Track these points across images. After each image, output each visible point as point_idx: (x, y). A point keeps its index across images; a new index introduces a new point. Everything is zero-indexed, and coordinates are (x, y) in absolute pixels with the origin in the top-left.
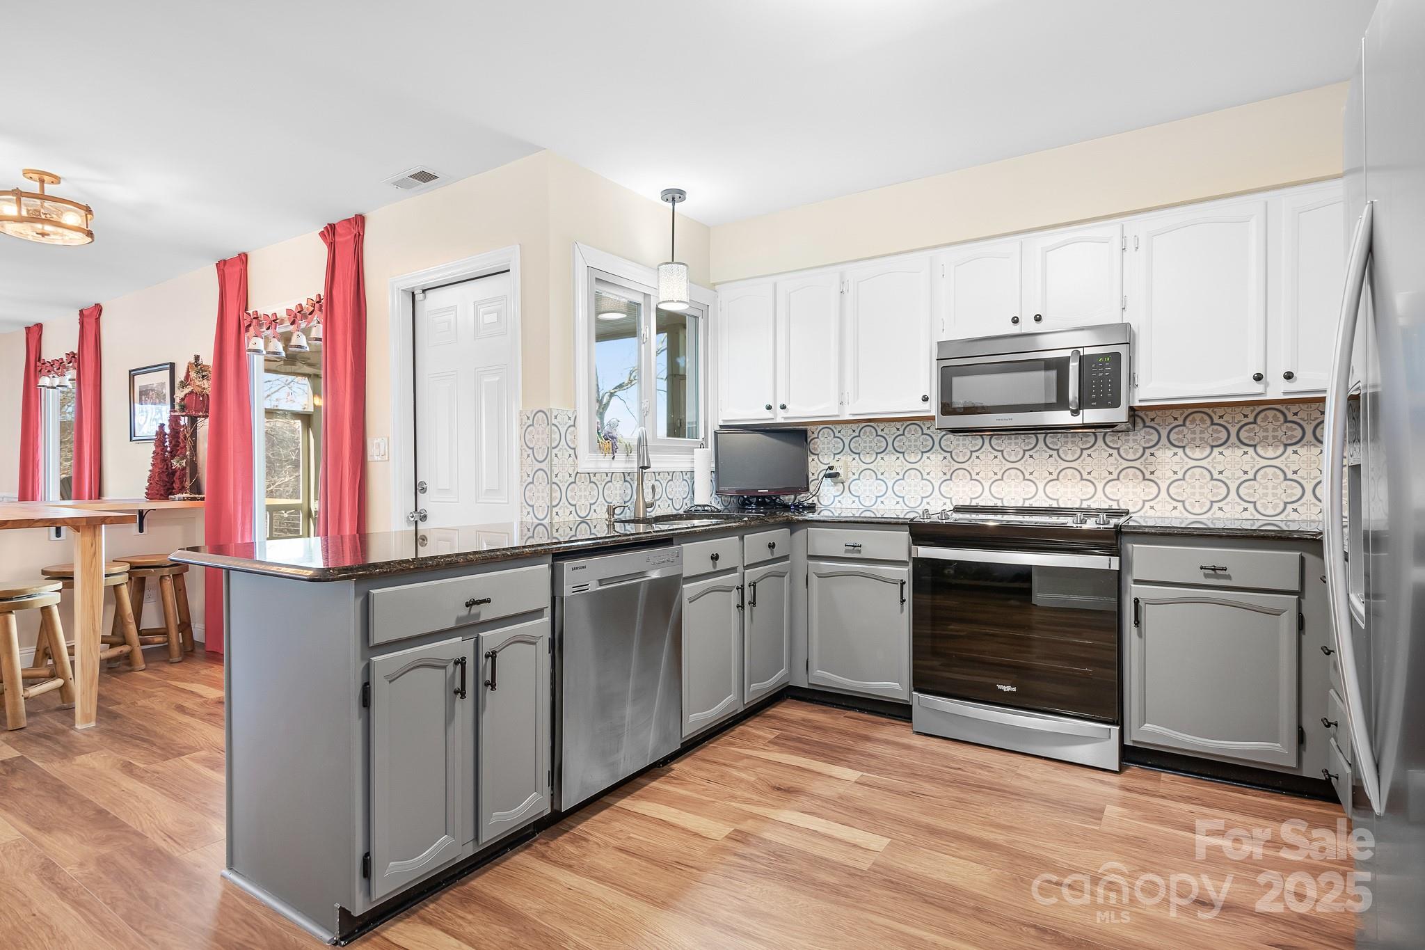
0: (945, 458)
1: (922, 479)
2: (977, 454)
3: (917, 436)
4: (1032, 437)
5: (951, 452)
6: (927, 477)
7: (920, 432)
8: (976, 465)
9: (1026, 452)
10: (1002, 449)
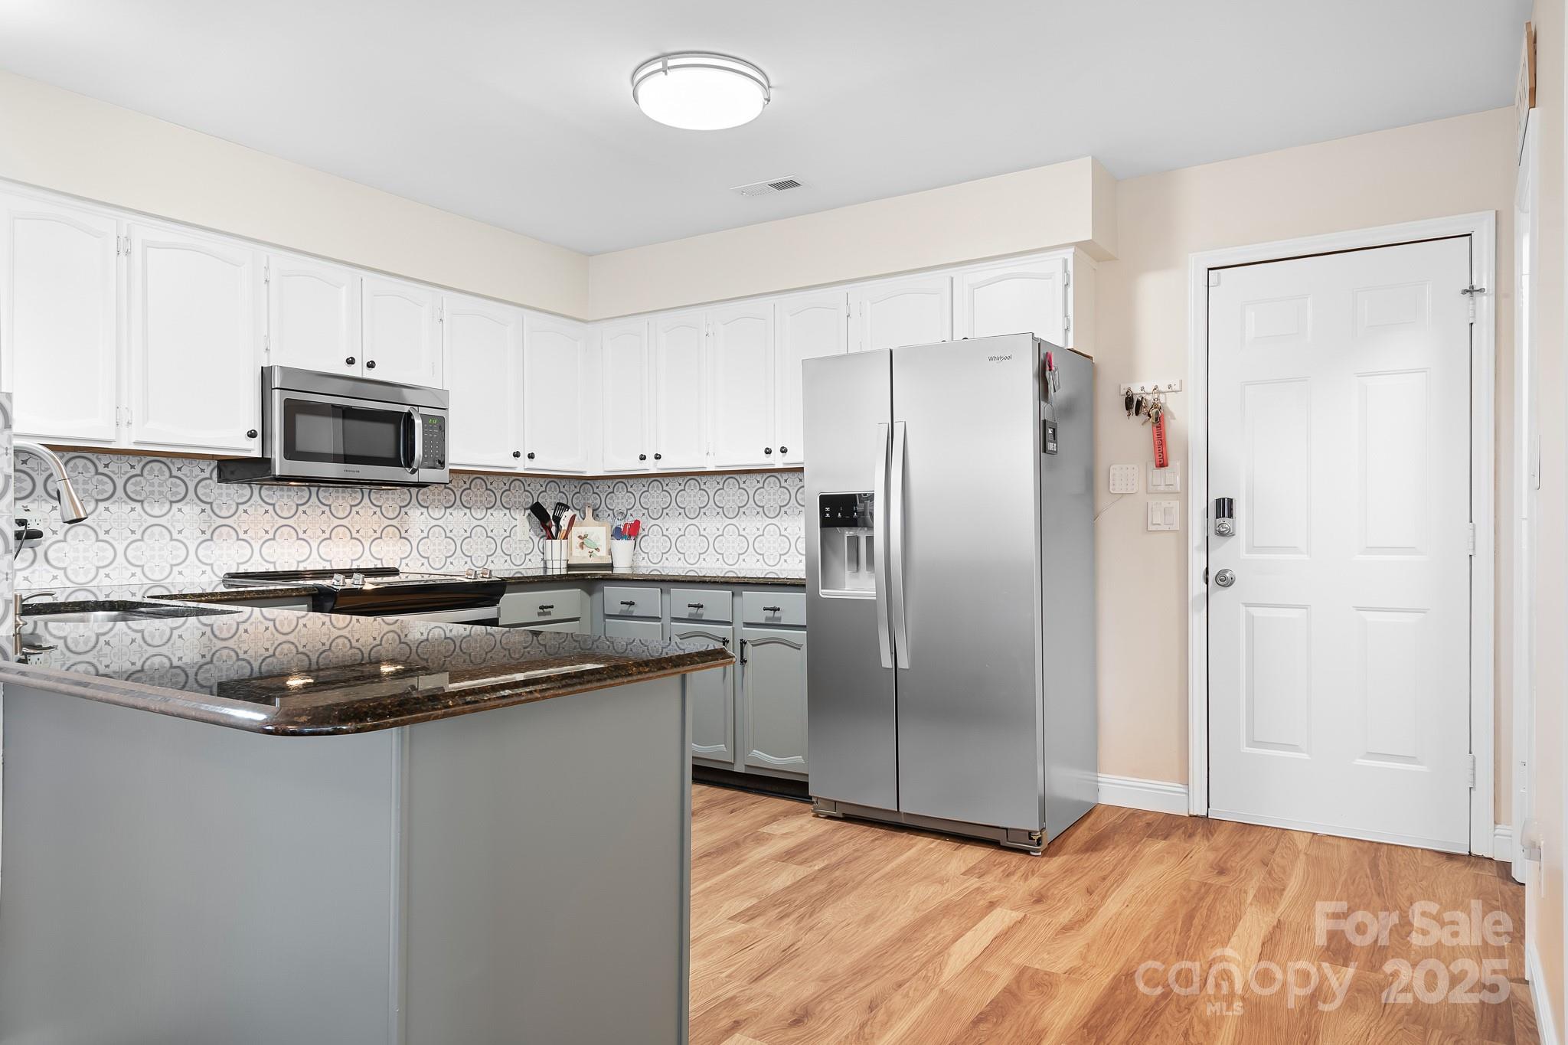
0: (203, 511)
1: (172, 539)
2: (244, 507)
3: (163, 478)
4: (304, 490)
5: (211, 503)
6: (179, 537)
7: (167, 473)
8: (241, 521)
9: (300, 507)
10: (273, 502)
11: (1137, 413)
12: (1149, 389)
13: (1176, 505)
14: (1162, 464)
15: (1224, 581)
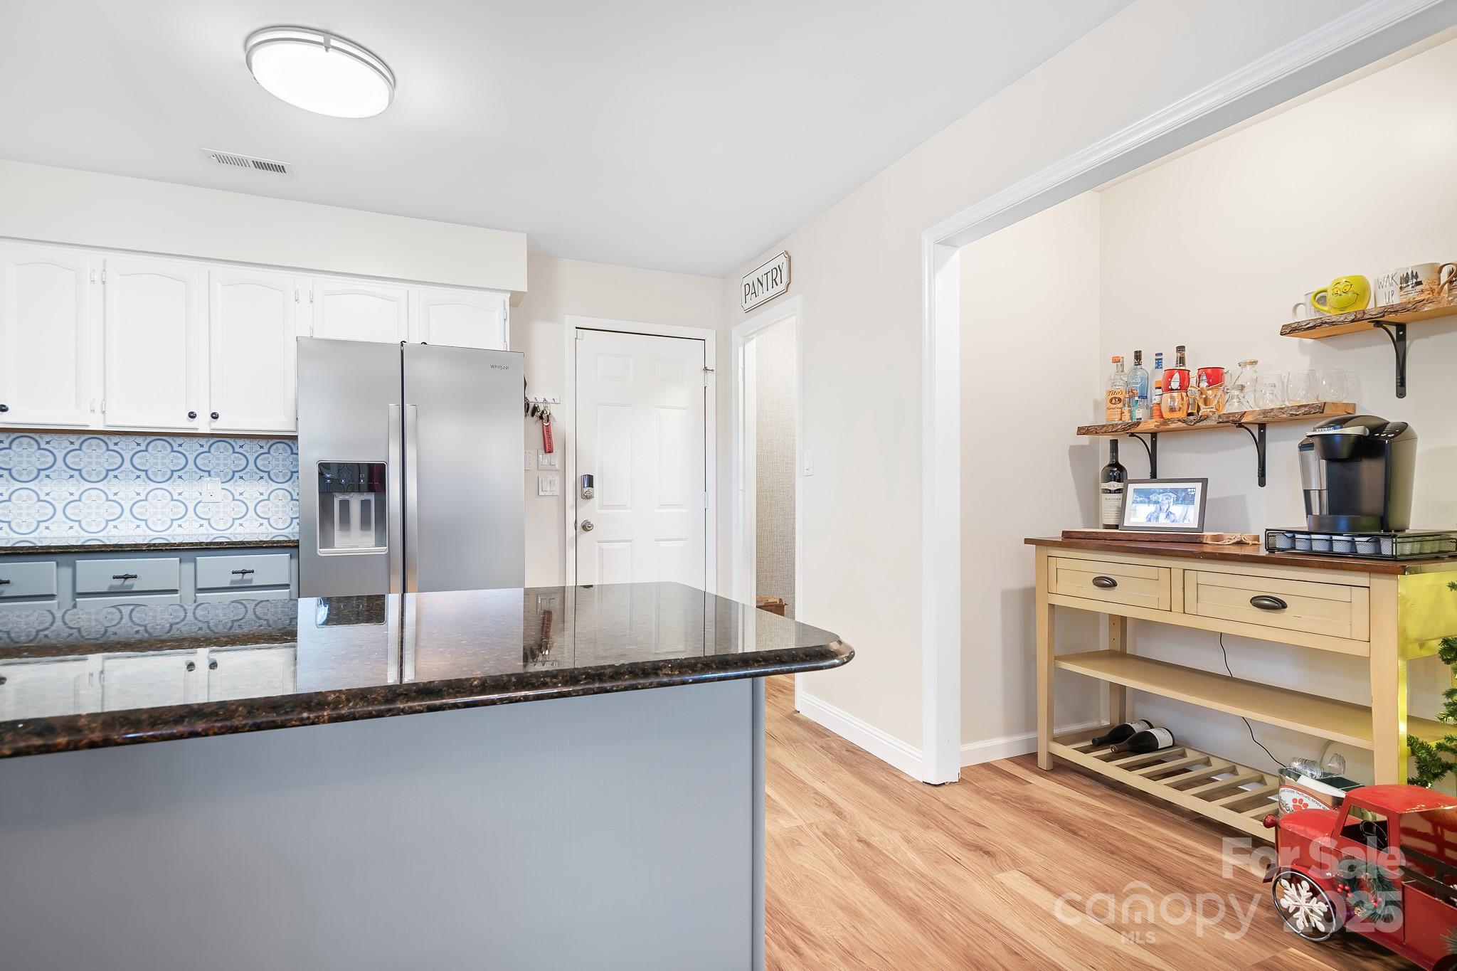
11: (533, 415)
12: (540, 400)
13: (557, 479)
14: (548, 449)
15: (586, 527)
